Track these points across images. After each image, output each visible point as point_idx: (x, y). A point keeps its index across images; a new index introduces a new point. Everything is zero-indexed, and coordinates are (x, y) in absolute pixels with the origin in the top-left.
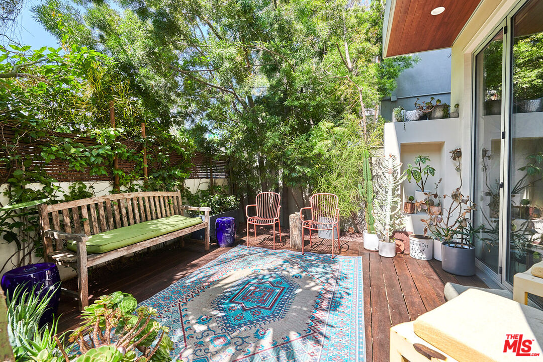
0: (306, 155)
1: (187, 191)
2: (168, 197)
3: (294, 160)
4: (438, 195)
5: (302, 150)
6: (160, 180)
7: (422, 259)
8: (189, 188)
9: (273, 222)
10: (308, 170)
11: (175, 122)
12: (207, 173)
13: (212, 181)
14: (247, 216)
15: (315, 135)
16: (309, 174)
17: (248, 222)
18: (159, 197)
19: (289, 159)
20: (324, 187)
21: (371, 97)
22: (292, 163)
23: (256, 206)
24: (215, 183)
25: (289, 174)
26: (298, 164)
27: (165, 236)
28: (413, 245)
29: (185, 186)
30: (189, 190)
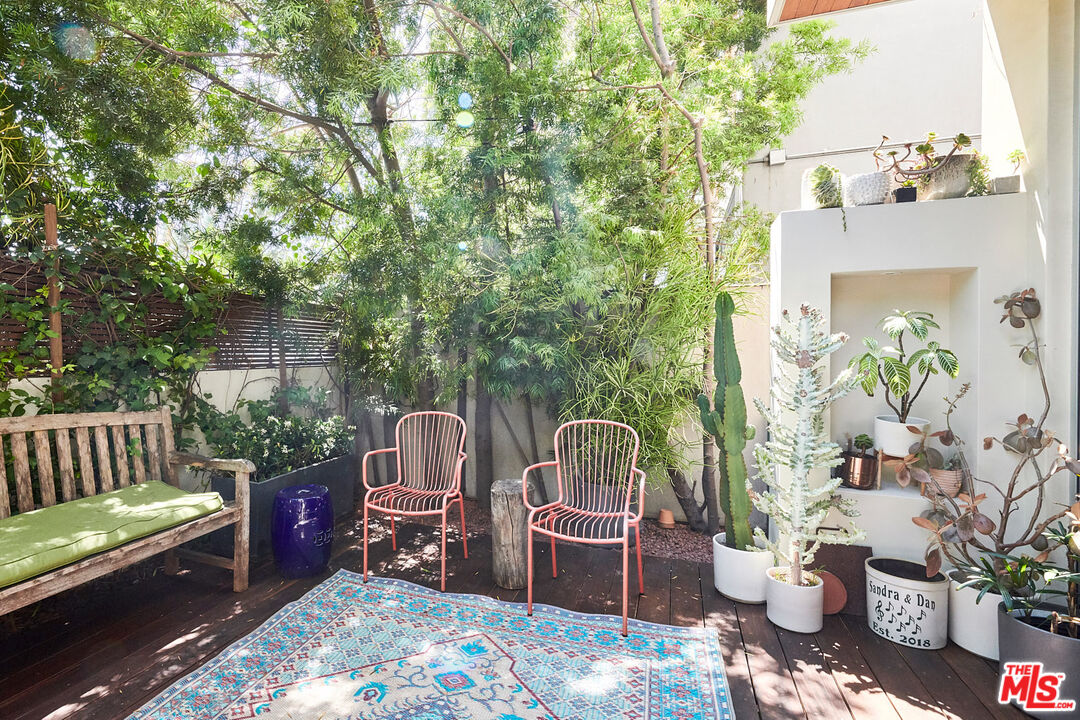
0: (541, 306)
1: (203, 405)
2: (126, 427)
3: (507, 321)
4: (955, 434)
5: (531, 293)
6: (103, 376)
7: (916, 646)
8: (209, 396)
9: (440, 507)
10: (546, 350)
11: (172, 209)
12: (270, 352)
13: (283, 374)
14: (367, 487)
15: (568, 249)
16: (549, 362)
17: (367, 504)
18: (92, 429)
19: (492, 318)
20: (592, 399)
21: (728, 148)
22: (501, 329)
23: (395, 452)
24: (293, 378)
25: (493, 360)
26: (519, 332)
27: (66, 571)
28: (882, 597)
29: (196, 390)
30: (210, 402)
